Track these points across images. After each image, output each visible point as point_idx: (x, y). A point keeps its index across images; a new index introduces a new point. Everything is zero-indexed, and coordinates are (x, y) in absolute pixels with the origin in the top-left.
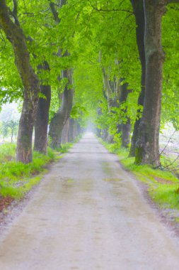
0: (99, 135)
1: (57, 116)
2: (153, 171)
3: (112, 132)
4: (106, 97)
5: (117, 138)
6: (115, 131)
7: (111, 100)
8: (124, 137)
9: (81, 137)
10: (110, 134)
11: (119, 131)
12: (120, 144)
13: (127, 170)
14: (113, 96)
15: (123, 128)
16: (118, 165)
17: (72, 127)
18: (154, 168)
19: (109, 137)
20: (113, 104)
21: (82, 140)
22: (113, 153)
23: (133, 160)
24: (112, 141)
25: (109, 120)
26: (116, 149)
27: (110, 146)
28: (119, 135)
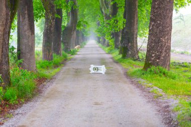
0: (99, 42)
1: (67, 29)
2: (134, 62)
4: (102, 12)
5: (111, 42)
6: (110, 37)
7: (106, 15)
8: (116, 42)
9: (85, 44)
10: (107, 40)
12: (113, 47)
13: (117, 62)
15: (115, 35)
16: (111, 60)
17: (78, 37)
18: (135, 60)
20: (108, 18)
21: (86, 46)
22: (109, 53)
23: (121, 56)
24: (108, 45)
26: (111, 50)
27: (107, 49)
28: (113, 40)
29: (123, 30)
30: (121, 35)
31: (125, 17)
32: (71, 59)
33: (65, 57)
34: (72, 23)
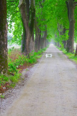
11: (63, 43)
14: (61, 30)
19: (60, 46)
25: (60, 39)
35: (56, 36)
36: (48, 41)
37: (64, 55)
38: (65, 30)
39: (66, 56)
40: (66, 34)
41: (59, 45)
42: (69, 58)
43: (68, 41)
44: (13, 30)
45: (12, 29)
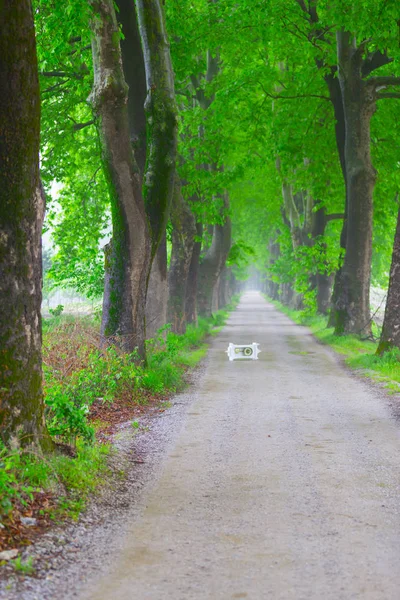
0: (275, 296)
2: (360, 343)
3: (300, 289)
4: (287, 222)
5: (310, 298)
6: (305, 287)
7: (297, 229)
8: (320, 297)
9: (237, 301)
10: (297, 293)
11: (313, 287)
12: (314, 309)
13: (323, 342)
14: (301, 222)
15: (318, 281)
16: (309, 339)
18: (362, 340)
19: (294, 298)
20: (300, 237)
21: (240, 306)
22: (303, 325)
23: (332, 330)
24: (300, 306)
25: (295, 267)
26: (308, 318)
27: (298, 314)
28: (313, 293)
29: (339, 272)
30: (333, 283)
31: (343, 244)
32: (218, 335)
33: (206, 329)
34: (218, 251)
35: (275, 250)
36: (233, 277)
37: (320, 350)
38: (320, 221)
39: (329, 355)
40: (327, 239)
41: (290, 294)
42: (345, 365)
43: (337, 278)
44: (55, 222)
45: (52, 217)
